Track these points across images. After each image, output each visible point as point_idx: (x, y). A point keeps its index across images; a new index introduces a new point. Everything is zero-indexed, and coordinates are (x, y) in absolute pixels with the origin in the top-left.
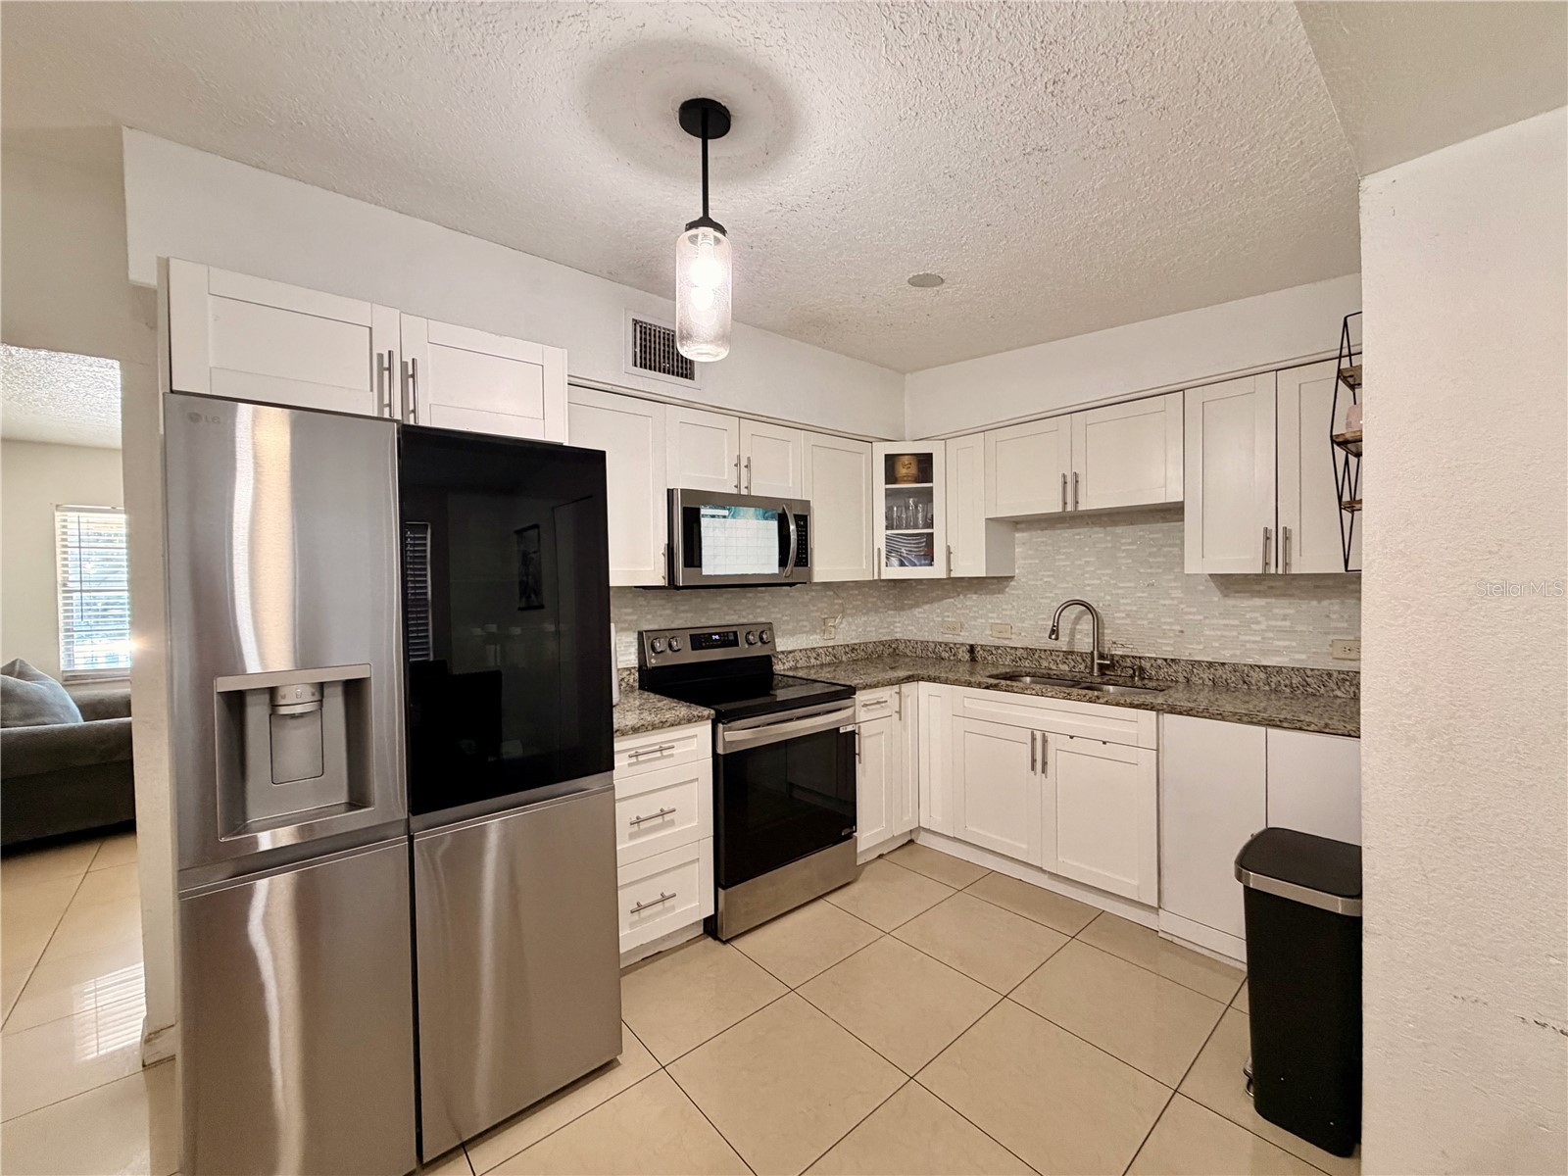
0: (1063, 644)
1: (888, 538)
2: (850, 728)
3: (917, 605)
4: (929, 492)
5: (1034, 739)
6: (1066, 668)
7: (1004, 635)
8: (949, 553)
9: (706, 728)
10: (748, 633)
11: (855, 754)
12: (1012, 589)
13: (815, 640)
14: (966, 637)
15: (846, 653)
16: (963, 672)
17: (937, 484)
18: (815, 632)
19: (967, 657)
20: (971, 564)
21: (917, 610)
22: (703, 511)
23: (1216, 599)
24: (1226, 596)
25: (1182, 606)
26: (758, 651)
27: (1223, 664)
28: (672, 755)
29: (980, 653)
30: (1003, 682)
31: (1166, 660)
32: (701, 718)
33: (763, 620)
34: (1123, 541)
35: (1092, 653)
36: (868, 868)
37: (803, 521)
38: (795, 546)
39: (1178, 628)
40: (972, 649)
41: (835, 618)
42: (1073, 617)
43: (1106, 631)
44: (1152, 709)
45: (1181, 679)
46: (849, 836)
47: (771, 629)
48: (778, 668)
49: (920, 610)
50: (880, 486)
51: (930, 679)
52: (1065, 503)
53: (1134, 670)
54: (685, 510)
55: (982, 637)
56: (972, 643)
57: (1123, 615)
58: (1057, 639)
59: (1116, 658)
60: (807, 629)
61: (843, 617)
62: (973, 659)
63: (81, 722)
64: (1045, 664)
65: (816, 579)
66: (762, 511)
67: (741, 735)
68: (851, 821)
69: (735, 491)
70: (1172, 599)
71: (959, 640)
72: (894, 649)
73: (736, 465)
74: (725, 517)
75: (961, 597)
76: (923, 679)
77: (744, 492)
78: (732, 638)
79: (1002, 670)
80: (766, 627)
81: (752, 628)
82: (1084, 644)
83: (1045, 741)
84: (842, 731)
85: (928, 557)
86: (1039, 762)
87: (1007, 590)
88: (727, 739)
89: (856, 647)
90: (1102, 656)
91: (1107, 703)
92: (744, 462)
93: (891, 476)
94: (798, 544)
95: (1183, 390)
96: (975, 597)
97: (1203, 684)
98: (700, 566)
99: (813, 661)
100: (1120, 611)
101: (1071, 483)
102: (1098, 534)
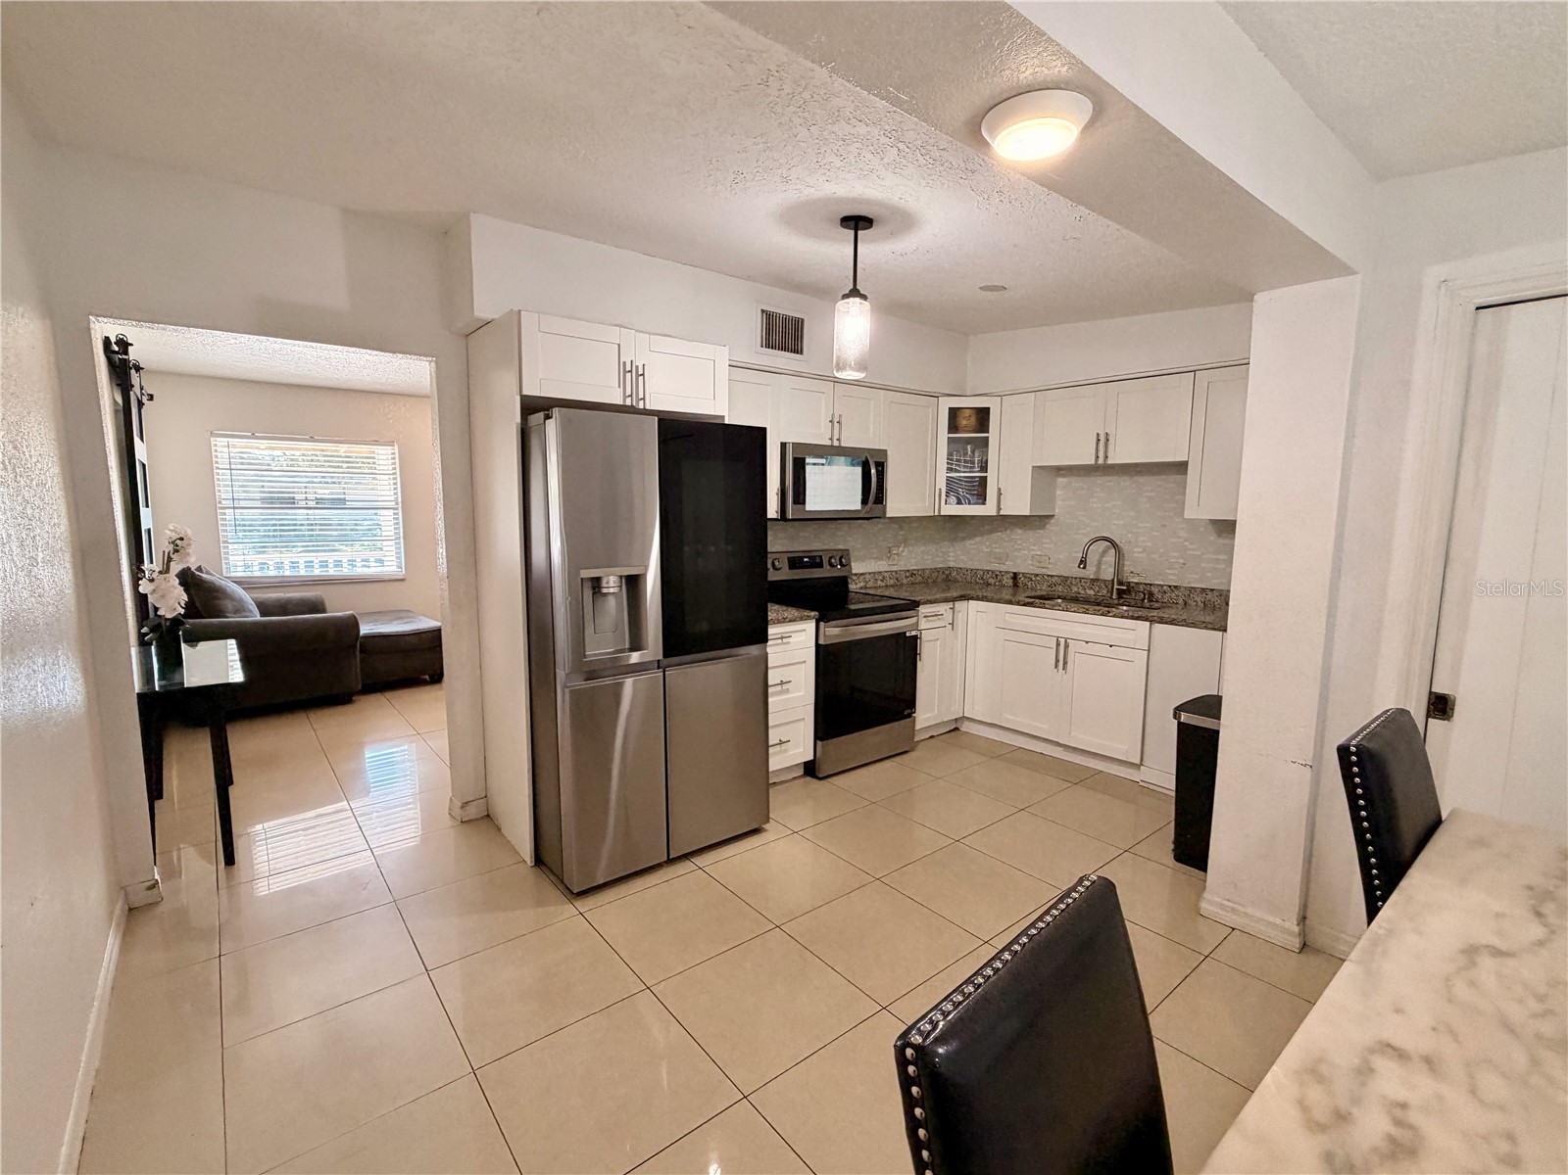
0: (1090, 572)
1: (948, 479)
2: (914, 633)
3: (970, 537)
4: (985, 442)
5: (1058, 644)
6: (1092, 592)
7: (1042, 565)
8: (1000, 494)
9: (811, 626)
10: (831, 558)
11: (916, 654)
12: (1051, 526)
13: (882, 566)
14: (1010, 566)
15: (907, 577)
16: (1007, 594)
17: (993, 435)
18: (882, 559)
19: (1010, 582)
20: (1018, 504)
21: (970, 542)
22: (808, 460)
23: (1212, 538)
24: (1219, 536)
25: (1187, 543)
26: (838, 572)
27: (1212, 590)
28: (789, 643)
29: (1022, 580)
30: (1037, 601)
31: (1170, 586)
32: (809, 618)
33: (841, 547)
34: (1145, 489)
35: (1113, 580)
36: (922, 743)
37: (881, 467)
38: (874, 489)
39: (1182, 561)
40: (1015, 576)
41: (899, 547)
42: (1101, 550)
43: (1126, 563)
44: (1146, 620)
45: (1181, 601)
46: (910, 716)
47: (848, 555)
48: (852, 587)
49: (973, 542)
50: (944, 434)
51: (978, 599)
52: (1098, 457)
53: (1145, 595)
54: (795, 460)
55: (1024, 566)
56: (1015, 571)
57: (1140, 550)
58: (1084, 568)
59: (1132, 585)
60: (875, 556)
61: (905, 547)
62: (1015, 585)
63: (258, 618)
64: (1075, 589)
65: (888, 515)
66: (849, 459)
67: (834, 632)
68: (911, 704)
69: (829, 443)
70: (1179, 537)
71: (1004, 568)
72: (947, 576)
73: (831, 421)
74: (823, 464)
75: (1008, 531)
76: (972, 599)
77: (836, 443)
78: (818, 560)
79: (1039, 593)
80: (845, 553)
81: (835, 553)
82: (1108, 573)
83: (1067, 646)
84: (908, 634)
85: (982, 498)
86: (1062, 662)
87: (1048, 526)
88: (827, 634)
89: (915, 572)
90: (1120, 583)
91: (1114, 616)
92: (836, 420)
93: (953, 427)
94: (877, 486)
95: (1195, 371)
96: (1020, 531)
97: (1197, 605)
98: (804, 503)
99: (879, 582)
100: (1137, 547)
101: (1103, 441)
102: (1125, 482)
